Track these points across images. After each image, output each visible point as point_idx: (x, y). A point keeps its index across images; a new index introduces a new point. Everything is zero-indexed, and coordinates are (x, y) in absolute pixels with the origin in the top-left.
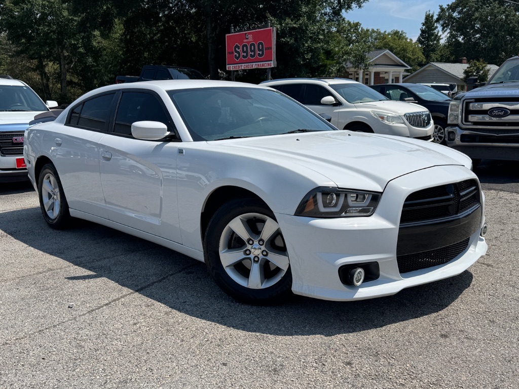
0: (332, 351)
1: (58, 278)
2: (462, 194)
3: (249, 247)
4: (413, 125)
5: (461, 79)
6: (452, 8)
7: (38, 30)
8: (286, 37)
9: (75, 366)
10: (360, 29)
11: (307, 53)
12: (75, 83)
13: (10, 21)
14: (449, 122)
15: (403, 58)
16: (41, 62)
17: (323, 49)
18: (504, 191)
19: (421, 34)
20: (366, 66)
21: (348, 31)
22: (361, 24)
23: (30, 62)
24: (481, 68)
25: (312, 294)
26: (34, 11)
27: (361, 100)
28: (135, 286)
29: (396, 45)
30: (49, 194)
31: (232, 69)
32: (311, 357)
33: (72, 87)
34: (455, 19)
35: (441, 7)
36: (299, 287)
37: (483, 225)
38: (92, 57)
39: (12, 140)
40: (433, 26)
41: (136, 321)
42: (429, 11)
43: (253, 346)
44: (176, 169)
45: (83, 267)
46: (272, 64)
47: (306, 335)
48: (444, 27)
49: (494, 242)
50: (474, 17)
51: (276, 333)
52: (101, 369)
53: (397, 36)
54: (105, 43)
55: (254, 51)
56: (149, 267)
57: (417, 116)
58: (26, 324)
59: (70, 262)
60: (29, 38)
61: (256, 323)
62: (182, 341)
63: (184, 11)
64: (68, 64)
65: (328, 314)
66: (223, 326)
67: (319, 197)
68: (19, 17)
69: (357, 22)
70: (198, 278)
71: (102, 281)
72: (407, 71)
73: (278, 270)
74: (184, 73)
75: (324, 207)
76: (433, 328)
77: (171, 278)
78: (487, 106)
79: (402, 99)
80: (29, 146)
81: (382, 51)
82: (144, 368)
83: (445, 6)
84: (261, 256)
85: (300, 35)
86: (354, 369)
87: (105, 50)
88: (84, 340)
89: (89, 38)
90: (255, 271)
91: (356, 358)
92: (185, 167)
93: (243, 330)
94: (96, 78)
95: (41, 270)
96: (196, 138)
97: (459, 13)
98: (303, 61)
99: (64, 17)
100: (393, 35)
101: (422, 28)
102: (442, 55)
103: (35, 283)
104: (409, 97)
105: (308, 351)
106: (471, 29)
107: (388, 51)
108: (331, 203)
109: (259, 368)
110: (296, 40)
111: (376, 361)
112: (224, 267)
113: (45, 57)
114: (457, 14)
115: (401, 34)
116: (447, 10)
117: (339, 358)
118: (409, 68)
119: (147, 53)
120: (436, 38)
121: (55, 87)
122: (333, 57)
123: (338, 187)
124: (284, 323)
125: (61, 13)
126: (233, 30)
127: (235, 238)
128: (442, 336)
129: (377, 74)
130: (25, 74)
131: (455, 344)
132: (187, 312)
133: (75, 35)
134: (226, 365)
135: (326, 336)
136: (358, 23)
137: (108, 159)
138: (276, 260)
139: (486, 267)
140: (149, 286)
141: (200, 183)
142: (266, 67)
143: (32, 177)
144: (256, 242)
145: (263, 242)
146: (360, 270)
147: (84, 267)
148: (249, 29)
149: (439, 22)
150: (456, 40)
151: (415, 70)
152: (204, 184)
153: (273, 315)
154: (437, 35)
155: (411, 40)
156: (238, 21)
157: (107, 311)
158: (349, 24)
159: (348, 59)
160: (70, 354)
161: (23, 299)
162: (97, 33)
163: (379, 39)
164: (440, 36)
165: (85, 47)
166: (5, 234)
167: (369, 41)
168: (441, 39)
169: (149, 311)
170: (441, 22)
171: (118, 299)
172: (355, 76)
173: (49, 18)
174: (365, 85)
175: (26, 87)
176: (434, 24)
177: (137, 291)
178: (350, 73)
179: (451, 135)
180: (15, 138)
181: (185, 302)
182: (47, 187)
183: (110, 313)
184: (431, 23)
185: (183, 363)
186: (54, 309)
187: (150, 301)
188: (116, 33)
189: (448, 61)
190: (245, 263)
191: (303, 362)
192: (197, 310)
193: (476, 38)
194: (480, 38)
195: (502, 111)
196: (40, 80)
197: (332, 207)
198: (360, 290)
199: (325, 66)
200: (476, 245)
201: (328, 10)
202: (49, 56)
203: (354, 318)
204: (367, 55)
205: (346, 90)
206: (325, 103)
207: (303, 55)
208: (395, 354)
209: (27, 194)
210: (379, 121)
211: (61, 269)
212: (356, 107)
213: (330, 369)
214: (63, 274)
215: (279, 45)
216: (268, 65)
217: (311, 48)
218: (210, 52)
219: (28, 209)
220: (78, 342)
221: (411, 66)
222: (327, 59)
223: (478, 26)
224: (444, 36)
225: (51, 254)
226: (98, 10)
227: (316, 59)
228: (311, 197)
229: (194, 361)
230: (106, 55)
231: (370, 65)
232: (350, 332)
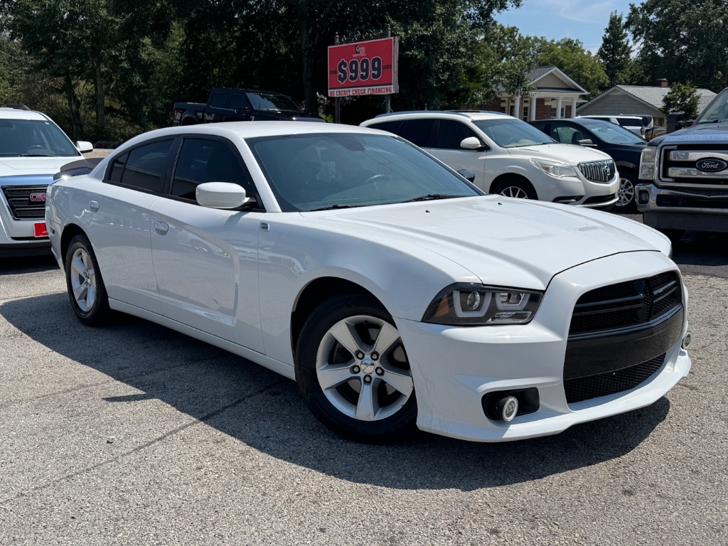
0: (472, 513)
1: (93, 399)
2: (655, 293)
3: (358, 362)
4: (590, 179)
5: (660, 109)
6: (648, 8)
7: (65, 35)
8: (413, 49)
9: (118, 529)
10: (518, 36)
11: (444, 72)
12: (116, 110)
13: (26, 22)
14: (640, 177)
15: (578, 78)
16: (68, 80)
17: (464, 67)
18: (717, 276)
19: (603, 45)
20: (525, 90)
21: (500, 39)
22: (518, 29)
23: (54, 80)
24: (687, 93)
25: (445, 431)
26: (59, 8)
27: (517, 142)
28: (200, 412)
29: (568, 59)
30: (80, 276)
31: (335, 96)
32: (443, 521)
33: (112, 116)
34: (651, 23)
35: (632, 6)
36: (427, 421)
37: (685, 333)
38: (140, 74)
39: (29, 197)
40: (621, 34)
41: (200, 465)
42: (616, 11)
43: (362, 504)
44: (257, 247)
45: (127, 382)
46: (392, 89)
47: (436, 489)
48: (636, 34)
49: (701, 354)
50: (678, 21)
51: (393, 485)
52: (152, 535)
53: (570, 47)
54: (158, 55)
55: (366, 70)
56: (219, 385)
57: (595, 166)
58: (49, 466)
59: (109, 375)
60: (53, 47)
61: (366, 470)
62: (264, 494)
63: (269, 11)
64: (106, 83)
65: (467, 458)
66: (321, 474)
67: (457, 296)
68: (38, 17)
69: (513, 26)
70: (287, 401)
71: (154, 404)
72: (584, 97)
73: (397, 395)
74: (269, 100)
75: (463, 310)
76: (612, 481)
77: (249, 401)
78: (695, 156)
79: (575, 141)
80: (53, 207)
81: (548, 69)
82: (211, 534)
83: (638, 5)
84: (374, 375)
85: (433, 46)
86: (502, 540)
87: (158, 64)
88: (128, 491)
89: (136, 47)
90: (366, 394)
91: (505, 523)
92: (268, 246)
93: (348, 480)
94: (146, 104)
95: (69, 387)
96: (286, 207)
97: (658, 15)
98: (437, 83)
99: (101, 17)
100: (564, 44)
101: (605, 35)
102: (633, 75)
103: (61, 406)
104: (584, 139)
105: (439, 513)
106: (674, 39)
107: (556, 68)
108: (474, 303)
109: (369, 536)
110: (426, 54)
111: (533, 528)
112: (323, 390)
113: (74, 73)
114: (655, 17)
115: (575, 45)
116: (641, 10)
117: (481, 524)
118: (586, 93)
119: (217, 70)
120: (624, 50)
121: (87, 115)
122: (478, 77)
123: (483, 284)
124: (405, 470)
125: (97, 12)
126: (338, 41)
127: (339, 349)
128: (626, 492)
129: (540, 102)
130: (46, 97)
131: (642, 505)
132: (271, 452)
133: (116, 43)
134: (324, 532)
135: (464, 490)
136: (515, 27)
137: (163, 233)
138: (395, 381)
139: (689, 391)
140: (218, 412)
141: (293, 269)
142: (384, 93)
143: (56, 251)
144: (368, 356)
145: (378, 356)
146: (512, 399)
147: (129, 382)
148: (360, 39)
149: (629, 28)
150: (653, 53)
151: (594, 95)
152: (298, 271)
153: (391, 459)
154: (626, 46)
155: (589, 53)
156: (345, 26)
157: (160, 449)
158: (502, 29)
159: (499, 81)
160: (110, 511)
161: (44, 429)
162: (147, 40)
163: (543, 51)
164: (631, 47)
165: (129, 59)
166: (20, 332)
167: (530, 54)
168: (631, 52)
169: (218, 449)
170: (632, 28)
171: (175, 431)
172: (509, 104)
173: (81, 18)
174: (522, 122)
175: (49, 121)
176: (622, 31)
177: (201, 420)
178: (502, 99)
179: (643, 195)
180: (33, 194)
181: (268, 437)
182: (76, 267)
183: (165, 451)
184: (618, 28)
185: (265, 527)
186: (87, 445)
187: (219, 434)
188: (174, 41)
189: (641, 83)
190: (353, 384)
191: (431, 529)
192: (285, 450)
193: (682, 50)
194: (687, 51)
195: (716, 163)
196: (67, 106)
197: (475, 310)
198: (512, 427)
199: (467, 90)
200: (674, 362)
201: (473, 11)
202: (80, 73)
203: (503, 465)
204: (527, 75)
205: (496, 128)
206: (465, 146)
207: (437, 75)
208: (559, 519)
209: (49, 274)
210: (542, 173)
211: (97, 385)
212: (509, 153)
213: (469, 539)
214: (100, 392)
215: (403, 61)
216: (387, 90)
217: (447, 64)
218: (305, 69)
219: (51, 295)
220: (121, 494)
221: (588, 90)
222: (471, 80)
223: (684, 33)
224: (635, 47)
225: (84, 362)
226: (149, 9)
227: (455, 80)
228: (446, 296)
229: (281, 524)
230: (159, 72)
231: (530, 89)
232: (497, 485)
